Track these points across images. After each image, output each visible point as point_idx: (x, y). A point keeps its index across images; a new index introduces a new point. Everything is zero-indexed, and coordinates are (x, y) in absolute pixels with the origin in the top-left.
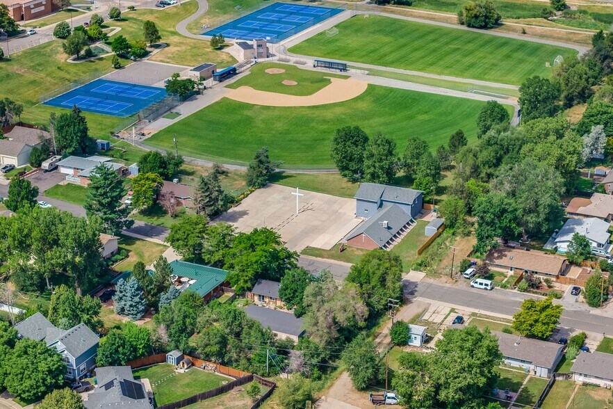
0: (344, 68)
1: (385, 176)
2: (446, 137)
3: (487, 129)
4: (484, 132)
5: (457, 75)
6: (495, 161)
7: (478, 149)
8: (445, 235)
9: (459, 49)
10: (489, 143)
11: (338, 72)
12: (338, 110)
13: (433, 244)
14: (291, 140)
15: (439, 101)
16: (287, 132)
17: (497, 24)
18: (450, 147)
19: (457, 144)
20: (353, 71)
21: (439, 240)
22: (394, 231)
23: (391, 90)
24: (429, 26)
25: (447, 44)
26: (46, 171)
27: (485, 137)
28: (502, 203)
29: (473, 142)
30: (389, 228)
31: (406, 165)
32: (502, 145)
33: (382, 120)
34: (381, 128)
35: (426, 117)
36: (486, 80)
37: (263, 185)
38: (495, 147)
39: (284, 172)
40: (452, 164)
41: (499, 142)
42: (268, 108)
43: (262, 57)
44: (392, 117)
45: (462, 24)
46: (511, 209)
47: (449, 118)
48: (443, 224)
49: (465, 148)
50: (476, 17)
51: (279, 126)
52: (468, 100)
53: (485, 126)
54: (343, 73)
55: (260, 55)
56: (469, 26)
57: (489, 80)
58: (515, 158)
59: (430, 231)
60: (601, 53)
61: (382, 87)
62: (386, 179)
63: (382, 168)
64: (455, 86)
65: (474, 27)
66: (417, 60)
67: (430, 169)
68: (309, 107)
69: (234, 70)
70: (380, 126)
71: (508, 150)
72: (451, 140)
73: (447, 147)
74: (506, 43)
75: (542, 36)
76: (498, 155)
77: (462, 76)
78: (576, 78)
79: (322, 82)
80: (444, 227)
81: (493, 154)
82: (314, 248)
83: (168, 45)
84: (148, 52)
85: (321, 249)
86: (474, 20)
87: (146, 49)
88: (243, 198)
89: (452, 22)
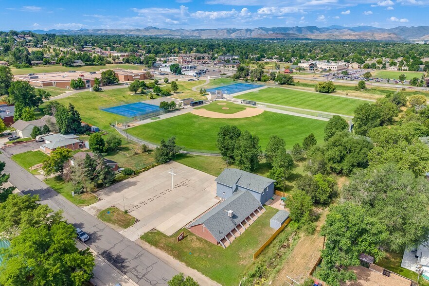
0: (255, 104)
1: (248, 163)
2: (302, 139)
3: (332, 135)
4: (330, 137)
5: (313, 109)
6: (339, 159)
7: (325, 148)
8: (289, 229)
9: (314, 99)
10: (335, 144)
11: (252, 105)
12: (242, 121)
13: (276, 241)
14: (207, 135)
15: (301, 120)
16: (208, 130)
17: (333, 91)
18: (304, 145)
19: (309, 143)
20: (259, 105)
21: (282, 236)
22: (238, 221)
23: (276, 114)
24: (301, 92)
25: (309, 97)
26: (37, 142)
27: (332, 139)
28: (362, 222)
29: (321, 143)
30: (234, 216)
31: (266, 156)
32: (345, 147)
33: (266, 127)
34: (263, 131)
35: (291, 127)
36: (328, 112)
37: (166, 162)
38: (340, 148)
39: (189, 153)
40: (304, 157)
41: (343, 144)
42: (207, 118)
43: (219, 98)
44: (271, 126)
45: (317, 91)
46: (374, 231)
47: (306, 128)
48: (288, 217)
49: (315, 146)
50: (324, 87)
51: (206, 127)
52: (318, 120)
53: (330, 132)
54: (254, 106)
55: (218, 98)
56: (320, 92)
57: (330, 112)
58: (356, 157)
59: (275, 224)
60: (396, 100)
61: (271, 112)
62: (249, 166)
63: (246, 157)
64: (311, 114)
65: (322, 92)
66: (293, 102)
67: (284, 161)
68: (228, 119)
69: (202, 102)
70: (263, 130)
71: (350, 151)
72: (305, 140)
73: (301, 145)
74: (338, 98)
75: (356, 96)
76: (342, 154)
77: (315, 110)
78: (386, 110)
79: (242, 108)
80: (289, 220)
81: (337, 153)
82: (158, 231)
83: (183, 93)
84: (171, 95)
85: (163, 234)
86: (322, 89)
87: (172, 92)
88: (144, 171)
89: (312, 90)
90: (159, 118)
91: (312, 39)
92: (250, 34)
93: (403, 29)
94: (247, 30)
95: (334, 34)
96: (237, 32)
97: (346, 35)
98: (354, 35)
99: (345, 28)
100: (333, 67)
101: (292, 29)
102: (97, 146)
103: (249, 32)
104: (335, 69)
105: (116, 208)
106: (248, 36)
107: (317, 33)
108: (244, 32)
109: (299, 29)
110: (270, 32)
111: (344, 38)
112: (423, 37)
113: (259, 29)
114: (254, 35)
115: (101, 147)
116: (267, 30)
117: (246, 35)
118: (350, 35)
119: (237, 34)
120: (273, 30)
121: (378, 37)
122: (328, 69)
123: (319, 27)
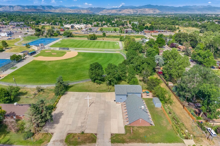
9: (93, 43)
11: (67, 50)
14: (64, 71)
16: (61, 68)
20: (71, 50)
22: (145, 110)
23: (85, 53)
24: (82, 40)
25: (89, 43)
35: (101, 58)
42: (50, 61)
43: (43, 48)
45: (88, 39)
50: (92, 37)
51: (57, 66)
56: (91, 39)
61: (82, 52)
66: (85, 46)
68: (64, 60)
74: (99, 42)
75: (107, 40)
79: (64, 53)
82: (115, 134)
83: (11, 48)
84: (4, 50)
85: (120, 134)
86: (92, 38)
87: (4, 49)
88: (57, 103)
89: (86, 39)
90: (16, 67)
91: (52, 13)
92: (13, 9)
93: (91, 9)
94: (10, 6)
95: (63, 10)
96: (3, 7)
97: (68, 11)
98: (72, 11)
99: (66, 7)
100: (82, 26)
101: (39, 6)
102: (6, 98)
103: (11, 8)
104: (83, 28)
105: (72, 133)
106: (12, 10)
107: (53, 9)
108: (8, 7)
109: (43, 7)
110: (26, 8)
111: (68, 12)
112: (100, 12)
113: (18, 6)
114: (16, 9)
115: (9, 97)
116: (23, 7)
117: (10, 9)
118: (70, 11)
119: (3, 8)
120: (28, 7)
121: (83, 12)
122: (80, 28)
123: (53, 6)
